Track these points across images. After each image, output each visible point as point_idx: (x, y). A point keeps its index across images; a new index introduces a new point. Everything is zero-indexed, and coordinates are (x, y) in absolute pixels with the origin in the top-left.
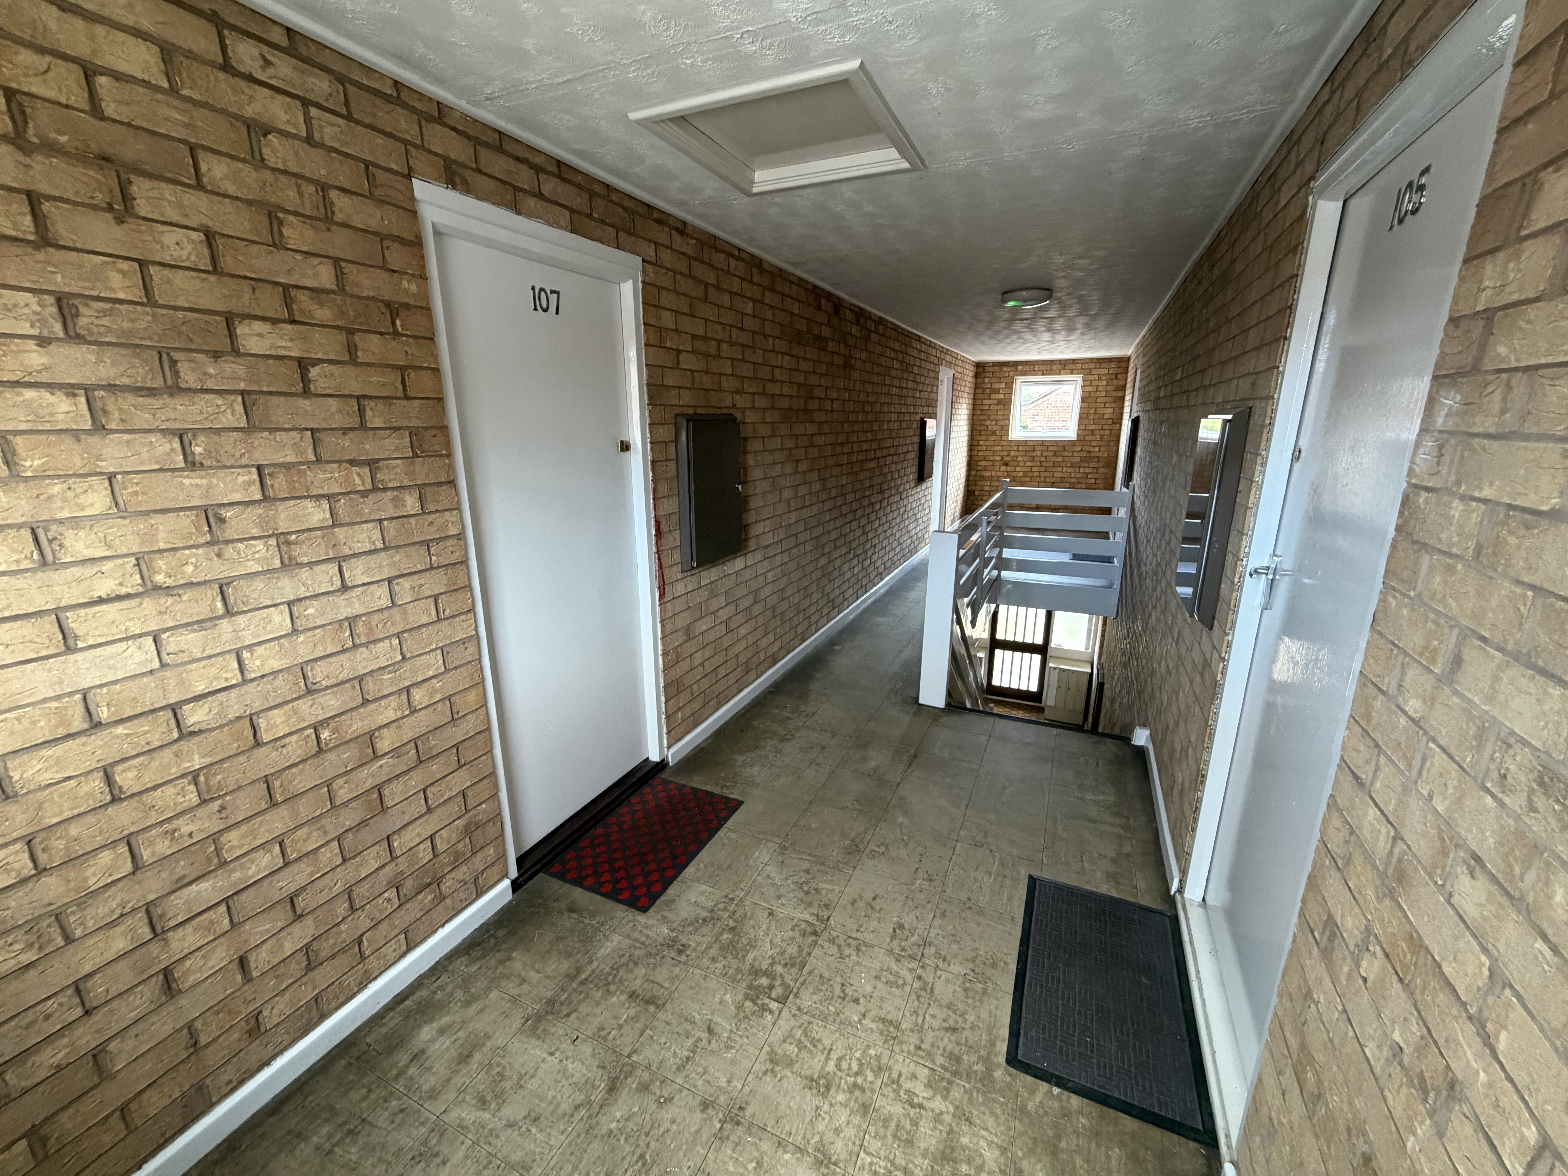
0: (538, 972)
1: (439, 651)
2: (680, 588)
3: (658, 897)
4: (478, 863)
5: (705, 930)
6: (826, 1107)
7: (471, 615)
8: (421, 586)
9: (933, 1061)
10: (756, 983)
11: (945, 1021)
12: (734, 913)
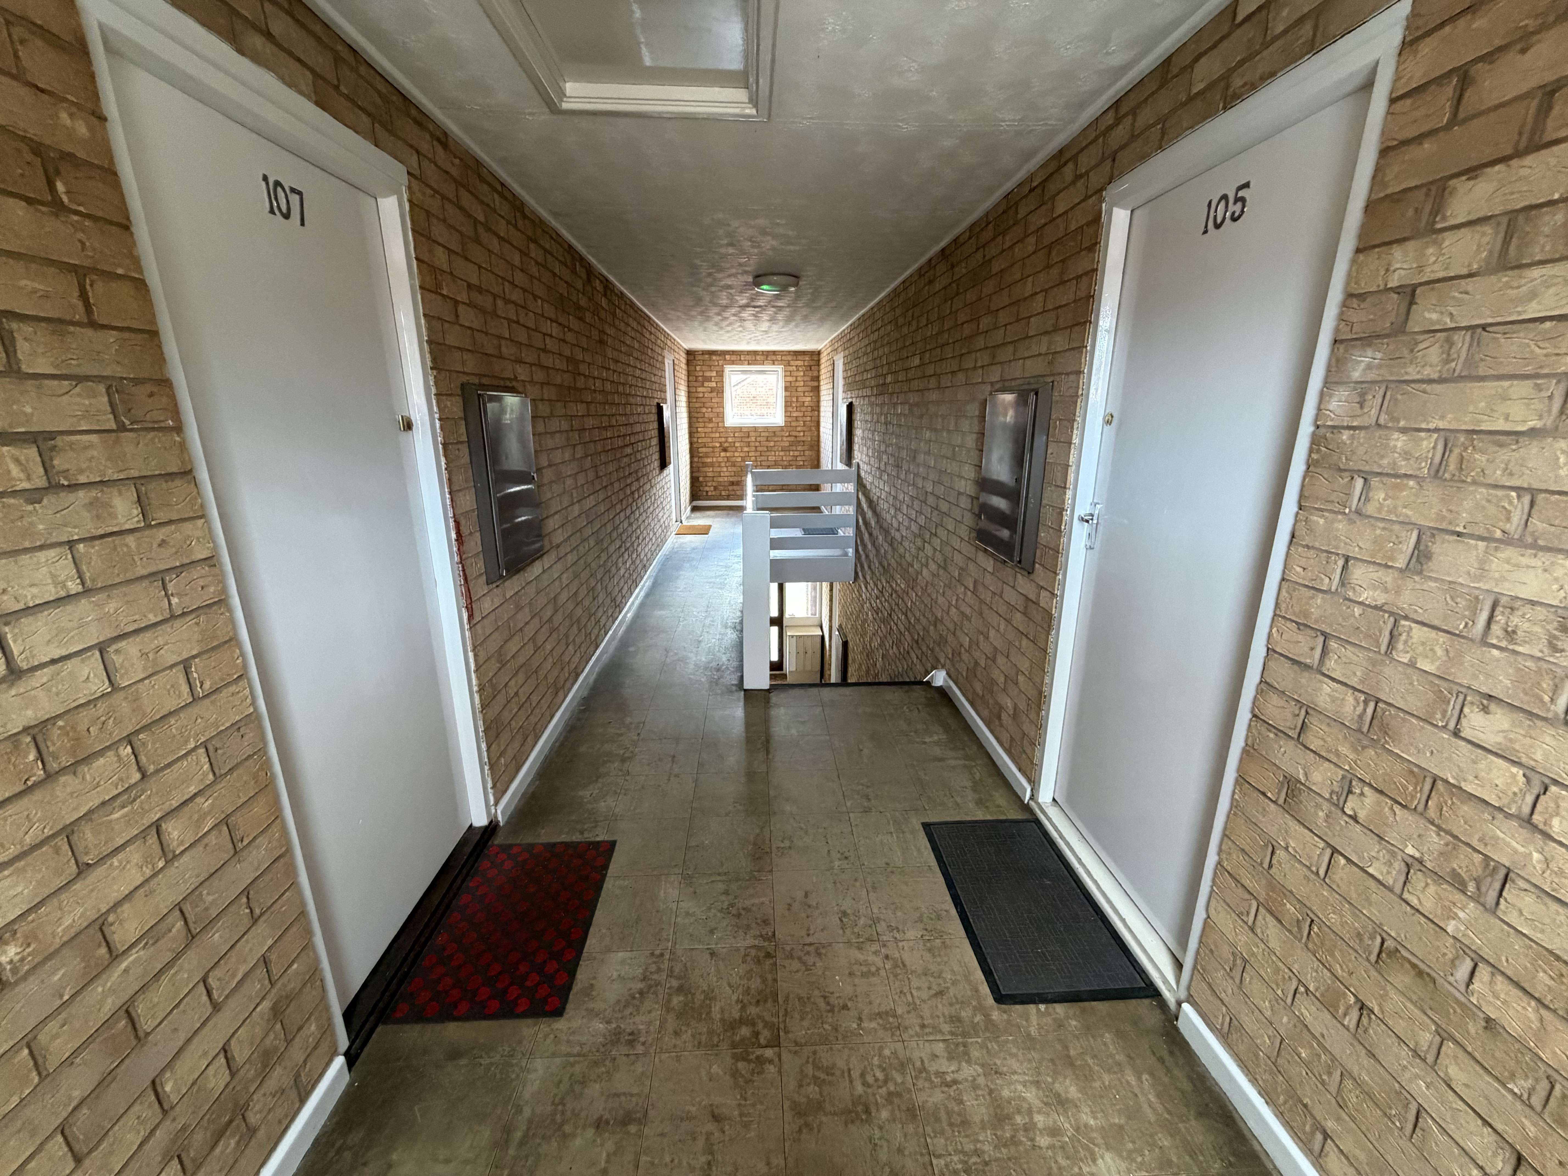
0: (447, 1161)
1: (202, 751)
2: (487, 605)
3: (570, 988)
4: (297, 1054)
5: (647, 1004)
6: (877, 1133)
7: (243, 683)
8: (158, 649)
9: (941, 1032)
10: (737, 1038)
11: (929, 988)
12: (671, 970)
